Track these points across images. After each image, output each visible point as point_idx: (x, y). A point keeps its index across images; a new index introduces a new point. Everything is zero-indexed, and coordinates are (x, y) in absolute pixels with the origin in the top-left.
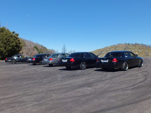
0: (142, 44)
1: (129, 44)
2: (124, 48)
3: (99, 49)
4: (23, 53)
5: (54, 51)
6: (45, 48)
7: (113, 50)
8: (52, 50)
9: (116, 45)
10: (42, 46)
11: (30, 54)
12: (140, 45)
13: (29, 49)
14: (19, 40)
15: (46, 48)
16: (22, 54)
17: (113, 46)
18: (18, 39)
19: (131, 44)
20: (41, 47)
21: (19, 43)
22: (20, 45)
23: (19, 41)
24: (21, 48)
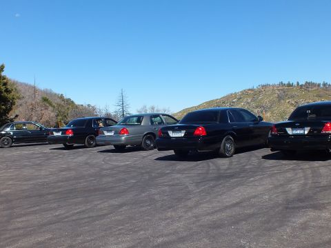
0: (325, 85)
1: (289, 85)
2: (276, 95)
3: (213, 101)
4: (17, 116)
5: (94, 109)
6: (69, 102)
7: (249, 101)
8: (89, 105)
9: (255, 88)
10: (62, 97)
11: (35, 118)
12: (319, 85)
13: (31, 107)
14: (5, 81)
15: (72, 102)
16: (16, 121)
17: (249, 90)
18: (4, 79)
19: (295, 84)
20: (59, 101)
21: (7, 91)
22: (10, 96)
23: (5, 84)
24: (13, 104)
